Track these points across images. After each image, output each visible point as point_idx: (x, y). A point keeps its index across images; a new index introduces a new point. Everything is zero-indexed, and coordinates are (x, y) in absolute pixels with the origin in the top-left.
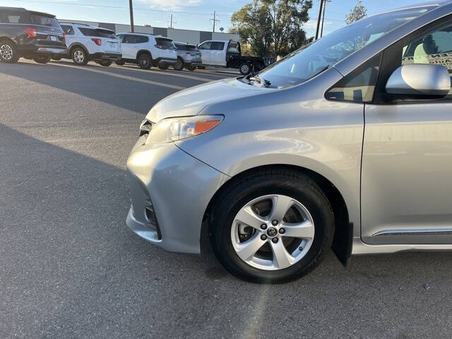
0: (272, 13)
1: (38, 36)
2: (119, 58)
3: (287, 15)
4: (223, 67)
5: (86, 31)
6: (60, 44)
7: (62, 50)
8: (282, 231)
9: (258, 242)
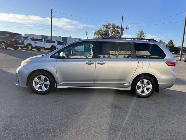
0: (109, 32)
1: (15, 41)
2: (44, 48)
3: (115, 33)
4: (83, 52)
6: (23, 43)
7: (23, 46)
8: (44, 83)
9: (39, 85)
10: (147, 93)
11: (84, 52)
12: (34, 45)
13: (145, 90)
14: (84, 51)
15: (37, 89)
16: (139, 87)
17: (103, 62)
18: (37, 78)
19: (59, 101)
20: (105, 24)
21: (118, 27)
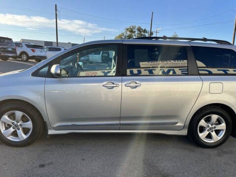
1: (2, 48)
4: (100, 63)
5: (28, 46)
6: (14, 51)
7: (14, 55)
8: (21, 125)
9: (12, 130)
10: (216, 138)
11: (102, 63)
12: (31, 54)
13: (213, 134)
14: (101, 61)
15: (8, 136)
16: (202, 129)
17: (136, 83)
18: (8, 116)
19: (49, 164)
20: (128, 27)
21: (145, 31)
